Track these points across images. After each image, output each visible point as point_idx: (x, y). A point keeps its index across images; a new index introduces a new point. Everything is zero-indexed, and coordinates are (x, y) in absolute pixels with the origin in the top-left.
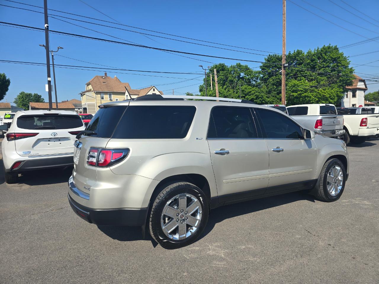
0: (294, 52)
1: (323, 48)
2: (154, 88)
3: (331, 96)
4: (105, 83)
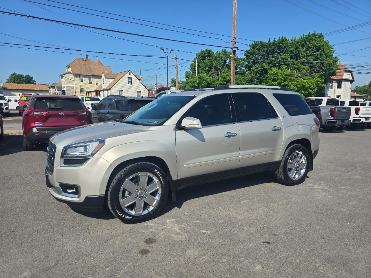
0: (279, 39)
1: (308, 35)
2: (130, 72)
3: (311, 86)
4: (86, 65)
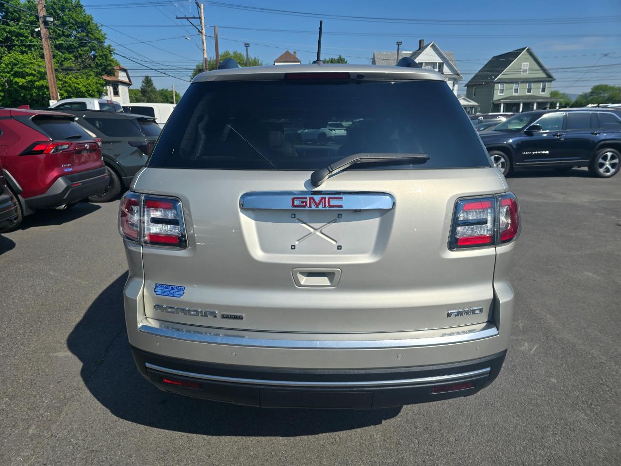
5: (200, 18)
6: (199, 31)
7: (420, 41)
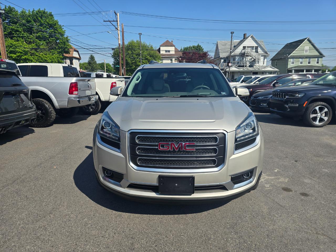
5: (117, 21)
6: (116, 28)
7: (244, 35)
